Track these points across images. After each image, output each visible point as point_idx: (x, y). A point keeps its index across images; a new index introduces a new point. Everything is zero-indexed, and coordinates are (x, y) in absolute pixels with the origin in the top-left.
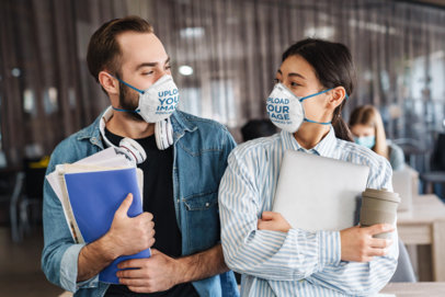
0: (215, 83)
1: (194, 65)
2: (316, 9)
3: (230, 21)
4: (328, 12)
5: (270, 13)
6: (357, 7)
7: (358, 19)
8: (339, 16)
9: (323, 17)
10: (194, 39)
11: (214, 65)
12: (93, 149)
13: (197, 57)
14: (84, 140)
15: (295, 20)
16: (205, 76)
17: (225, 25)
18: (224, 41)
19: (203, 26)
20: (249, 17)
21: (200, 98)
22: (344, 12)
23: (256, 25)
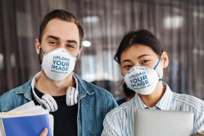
0: (105, 53)
1: (92, 40)
2: (171, 5)
3: (116, 12)
4: (180, 7)
5: (141, 8)
6: (198, 4)
7: (199, 11)
8: (187, 10)
9: (176, 10)
10: (92, 23)
11: (104, 40)
12: (25, 101)
13: (94, 35)
14: (20, 94)
15: (158, 12)
16: (99, 48)
17: (112, 15)
18: (111, 26)
19: (98, 15)
20: (128, 10)
21: (95, 62)
22: (190, 7)
23: (133, 15)
